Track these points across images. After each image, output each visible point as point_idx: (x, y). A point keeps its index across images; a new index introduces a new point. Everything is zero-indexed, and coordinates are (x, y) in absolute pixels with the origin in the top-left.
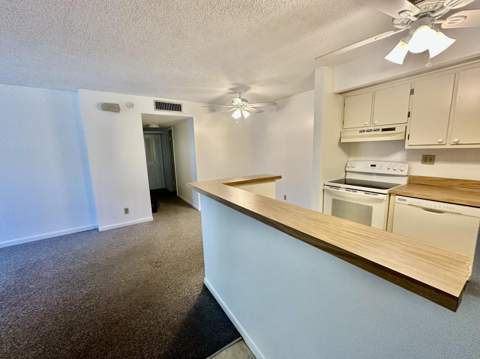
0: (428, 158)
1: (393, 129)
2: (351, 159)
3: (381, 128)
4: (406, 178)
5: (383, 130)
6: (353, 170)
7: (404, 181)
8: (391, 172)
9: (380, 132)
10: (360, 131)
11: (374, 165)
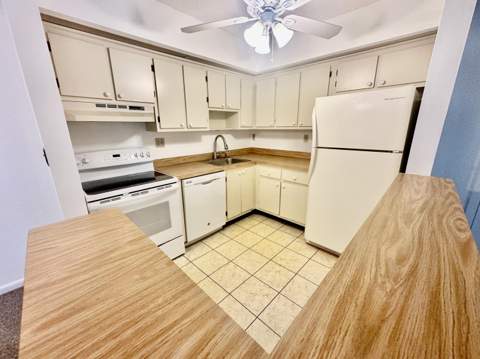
0: (160, 141)
1: (141, 108)
3: (128, 104)
4: (152, 164)
5: (131, 108)
8: (140, 160)
9: (127, 110)
10: (98, 105)
11: (118, 156)
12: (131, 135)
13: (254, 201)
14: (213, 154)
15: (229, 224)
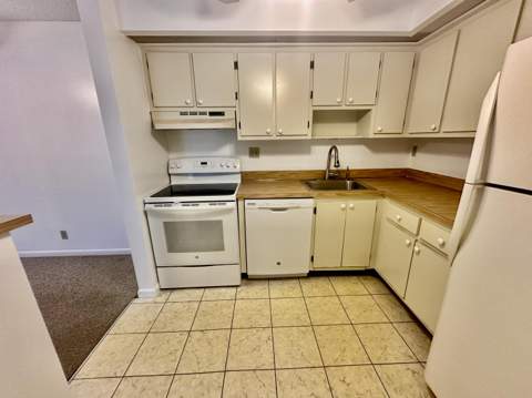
0: (254, 152)
1: (221, 114)
2: (172, 156)
3: (208, 110)
4: (239, 176)
5: (212, 114)
6: (179, 171)
7: (237, 180)
8: (225, 170)
9: (208, 117)
10: (182, 114)
11: (205, 163)
12: (226, 143)
13: (372, 256)
14: (325, 172)
15: (313, 274)
